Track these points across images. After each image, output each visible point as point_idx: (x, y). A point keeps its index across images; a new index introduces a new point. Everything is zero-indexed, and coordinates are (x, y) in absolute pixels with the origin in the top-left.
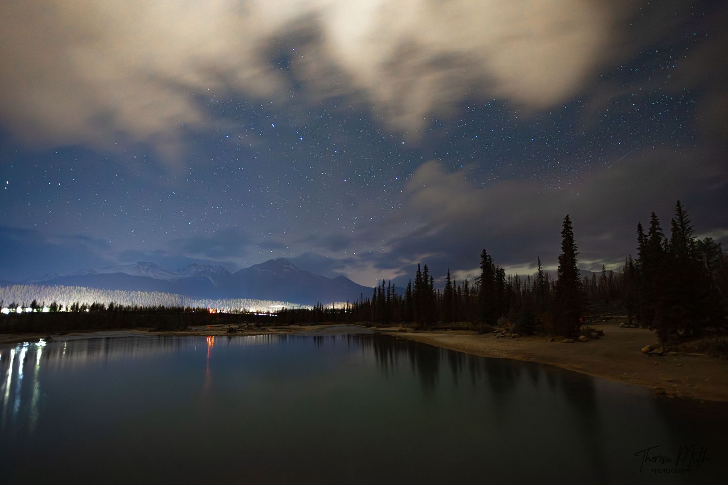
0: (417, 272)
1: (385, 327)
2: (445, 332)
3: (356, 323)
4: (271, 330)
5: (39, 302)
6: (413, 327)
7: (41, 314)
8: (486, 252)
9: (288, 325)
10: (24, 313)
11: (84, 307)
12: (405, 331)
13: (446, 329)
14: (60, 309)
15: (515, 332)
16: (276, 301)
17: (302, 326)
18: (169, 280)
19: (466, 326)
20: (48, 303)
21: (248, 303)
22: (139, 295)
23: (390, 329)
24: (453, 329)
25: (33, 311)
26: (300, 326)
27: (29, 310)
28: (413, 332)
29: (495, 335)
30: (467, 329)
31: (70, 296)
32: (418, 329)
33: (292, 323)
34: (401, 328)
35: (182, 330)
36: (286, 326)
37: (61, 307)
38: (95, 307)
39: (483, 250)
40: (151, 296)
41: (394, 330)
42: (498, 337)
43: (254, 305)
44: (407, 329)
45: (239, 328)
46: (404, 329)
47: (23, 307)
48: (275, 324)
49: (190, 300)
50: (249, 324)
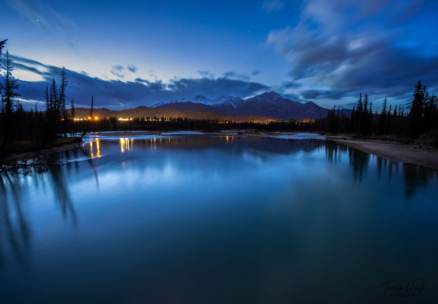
0: (359, 99)
1: (333, 135)
2: (375, 141)
3: (316, 132)
4: (262, 134)
5: (157, 117)
6: (352, 137)
7: (158, 122)
8: (421, 83)
9: (274, 132)
10: (152, 121)
11: (175, 119)
12: (346, 139)
13: (376, 139)
14: (165, 120)
15: (431, 145)
16: (269, 117)
17: (282, 132)
18: (211, 105)
19: (392, 138)
20: (160, 117)
21: (253, 118)
22: (198, 113)
23: (337, 137)
24: (383, 140)
25: (155, 121)
26: (281, 132)
27: (154, 120)
28: (351, 140)
29: (413, 146)
30: (393, 140)
31: (169, 114)
32: (355, 138)
33: (277, 130)
34: (343, 136)
35: (216, 132)
36: (273, 132)
37: (165, 119)
38: (179, 119)
39: (419, 81)
40: (204, 114)
41: (339, 138)
42: (415, 147)
43: (256, 119)
44: (347, 137)
45: (246, 132)
46: (345, 137)
47: (152, 119)
48: (266, 131)
49: (222, 116)
50: (252, 130)
